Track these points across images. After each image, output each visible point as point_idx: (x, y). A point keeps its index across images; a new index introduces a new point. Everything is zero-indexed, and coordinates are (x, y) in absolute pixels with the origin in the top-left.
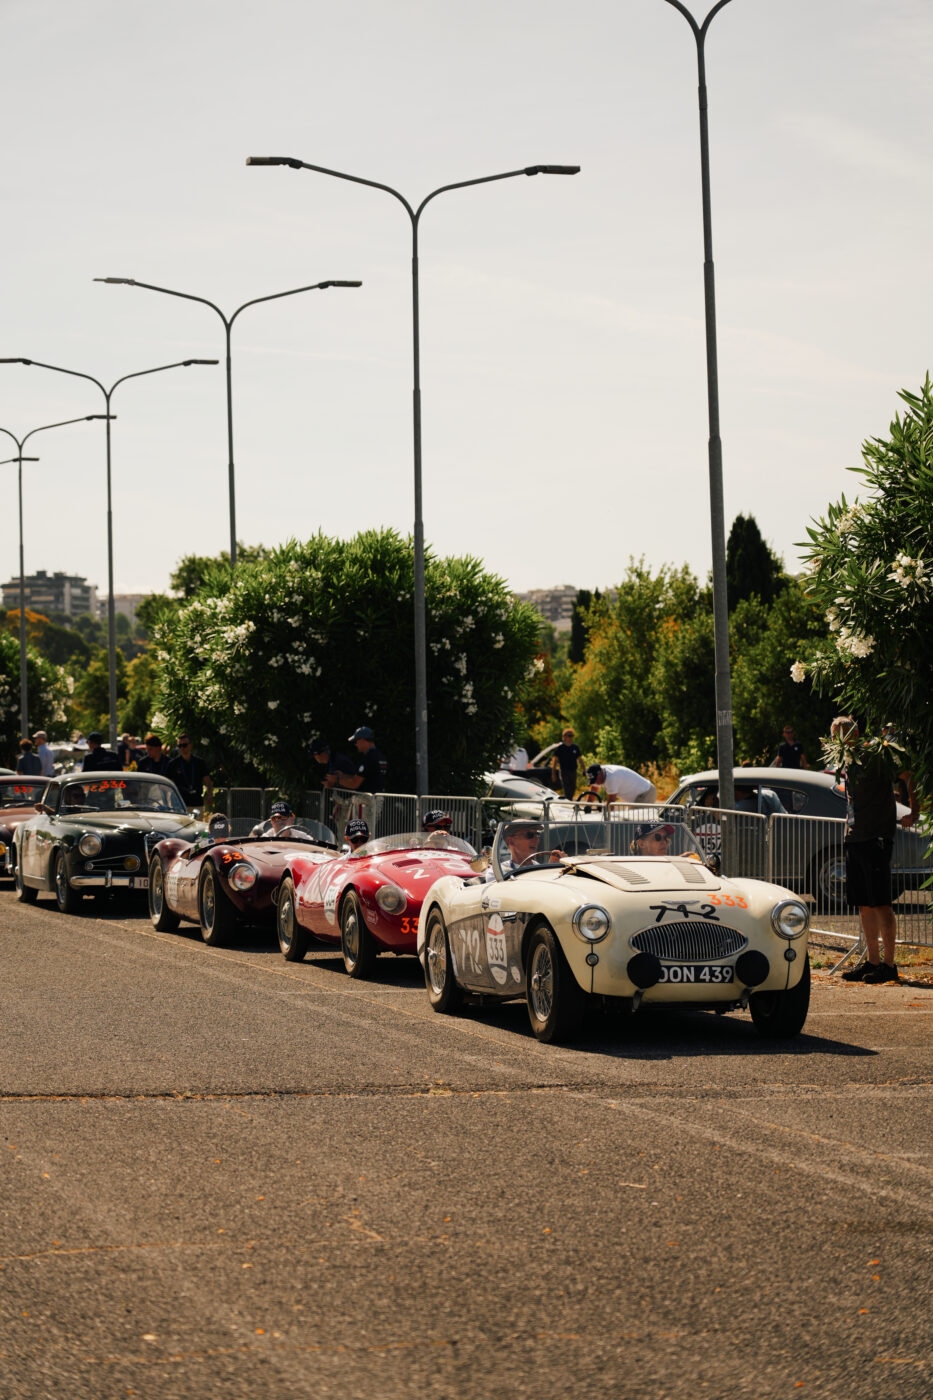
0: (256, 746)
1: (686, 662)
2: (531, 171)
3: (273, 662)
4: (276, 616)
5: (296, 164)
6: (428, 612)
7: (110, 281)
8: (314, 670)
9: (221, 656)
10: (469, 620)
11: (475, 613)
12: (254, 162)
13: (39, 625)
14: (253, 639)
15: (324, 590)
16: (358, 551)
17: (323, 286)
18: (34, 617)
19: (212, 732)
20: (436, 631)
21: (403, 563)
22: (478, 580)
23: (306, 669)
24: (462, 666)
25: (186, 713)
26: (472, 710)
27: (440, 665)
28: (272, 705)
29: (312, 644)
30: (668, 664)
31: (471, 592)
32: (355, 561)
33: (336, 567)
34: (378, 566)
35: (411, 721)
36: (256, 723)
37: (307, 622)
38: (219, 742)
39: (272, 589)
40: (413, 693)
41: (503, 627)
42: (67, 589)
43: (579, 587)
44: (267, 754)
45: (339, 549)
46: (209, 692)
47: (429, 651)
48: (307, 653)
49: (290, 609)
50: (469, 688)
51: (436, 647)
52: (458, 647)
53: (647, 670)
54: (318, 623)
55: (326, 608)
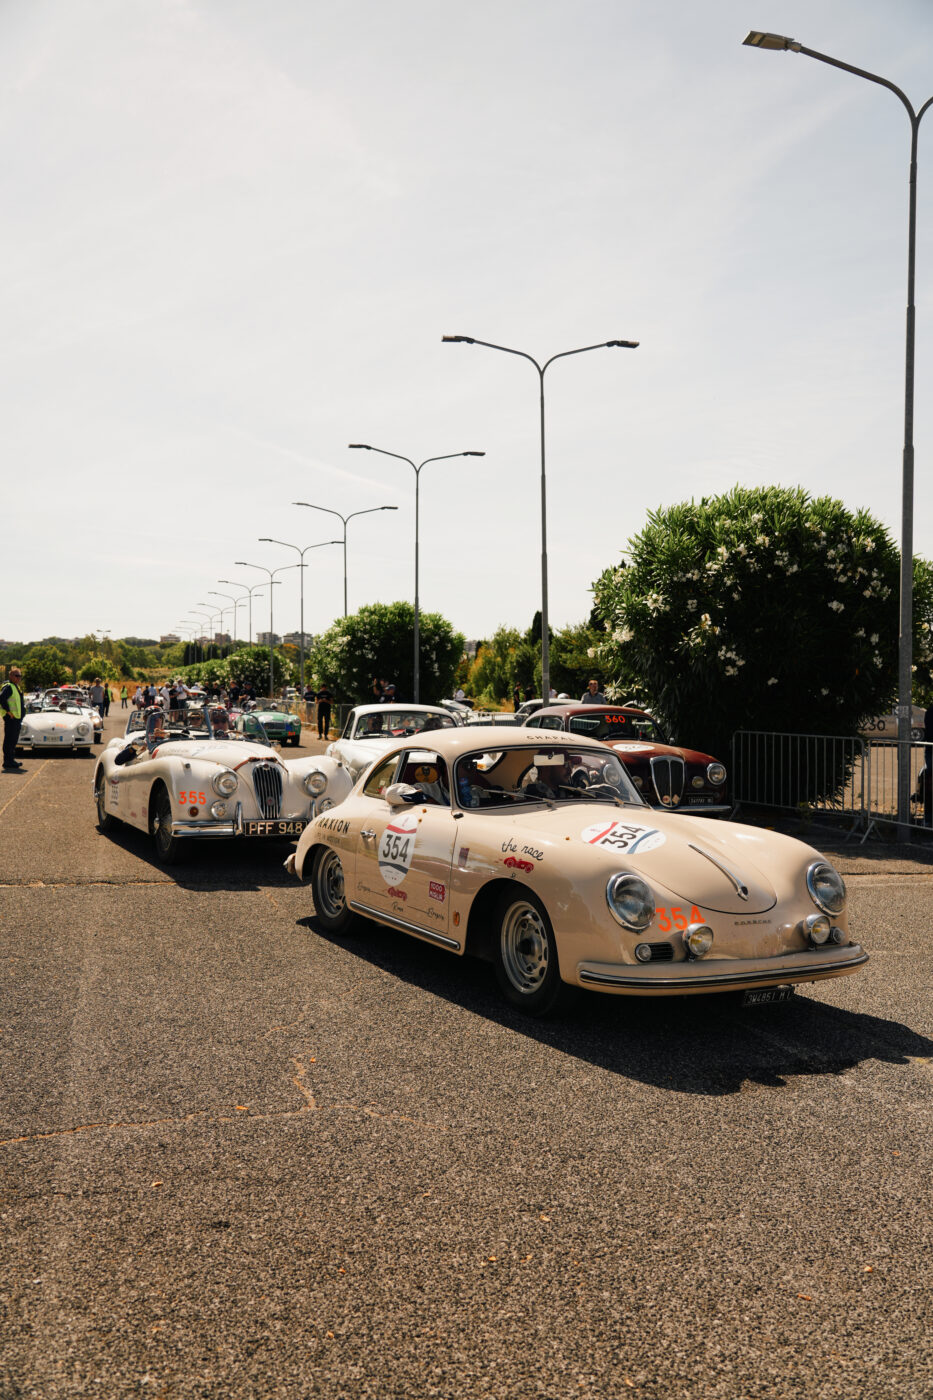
0: (349, 687)
1: (518, 662)
2: (466, 454)
3: (357, 653)
4: (359, 634)
5: (368, 448)
6: (420, 634)
7: (299, 504)
8: (373, 656)
9: (337, 649)
10: (437, 638)
11: (439, 635)
12: (352, 446)
13: (295, 650)
14: (349, 644)
15: (378, 625)
16: (393, 609)
17: (383, 508)
18: (293, 647)
19: (335, 682)
20: (423, 642)
21: (411, 615)
22: (441, 622)
23: (370, 656)
24: (434, 656)
25: (324, 675)
26: (437, 674)
27: (424, 656)
28: (355, 670)
29: (373, 645)
30: (511, 663)
31: (438, 627)
32: (391, 613)
33: (383, 615)
34: (400, 615)
35: (412, 678)
36: (350, 677)
37: (371, 637)
38: (337, 685)
39: (358, 623)
40: (413, 667)
41: (450, 640)
42: (306, 638)
43: (477, 640)
44: (354, 690)
45: (386, 609)
46: (333, 666)
47: (420, 650)
48: (371, 650)
49: (365, 632)
50: (436, 666)
51: (423, 648)
52: (432, 649)
53: (504, 665)
54: (375, 637)
55: (380, 632)
